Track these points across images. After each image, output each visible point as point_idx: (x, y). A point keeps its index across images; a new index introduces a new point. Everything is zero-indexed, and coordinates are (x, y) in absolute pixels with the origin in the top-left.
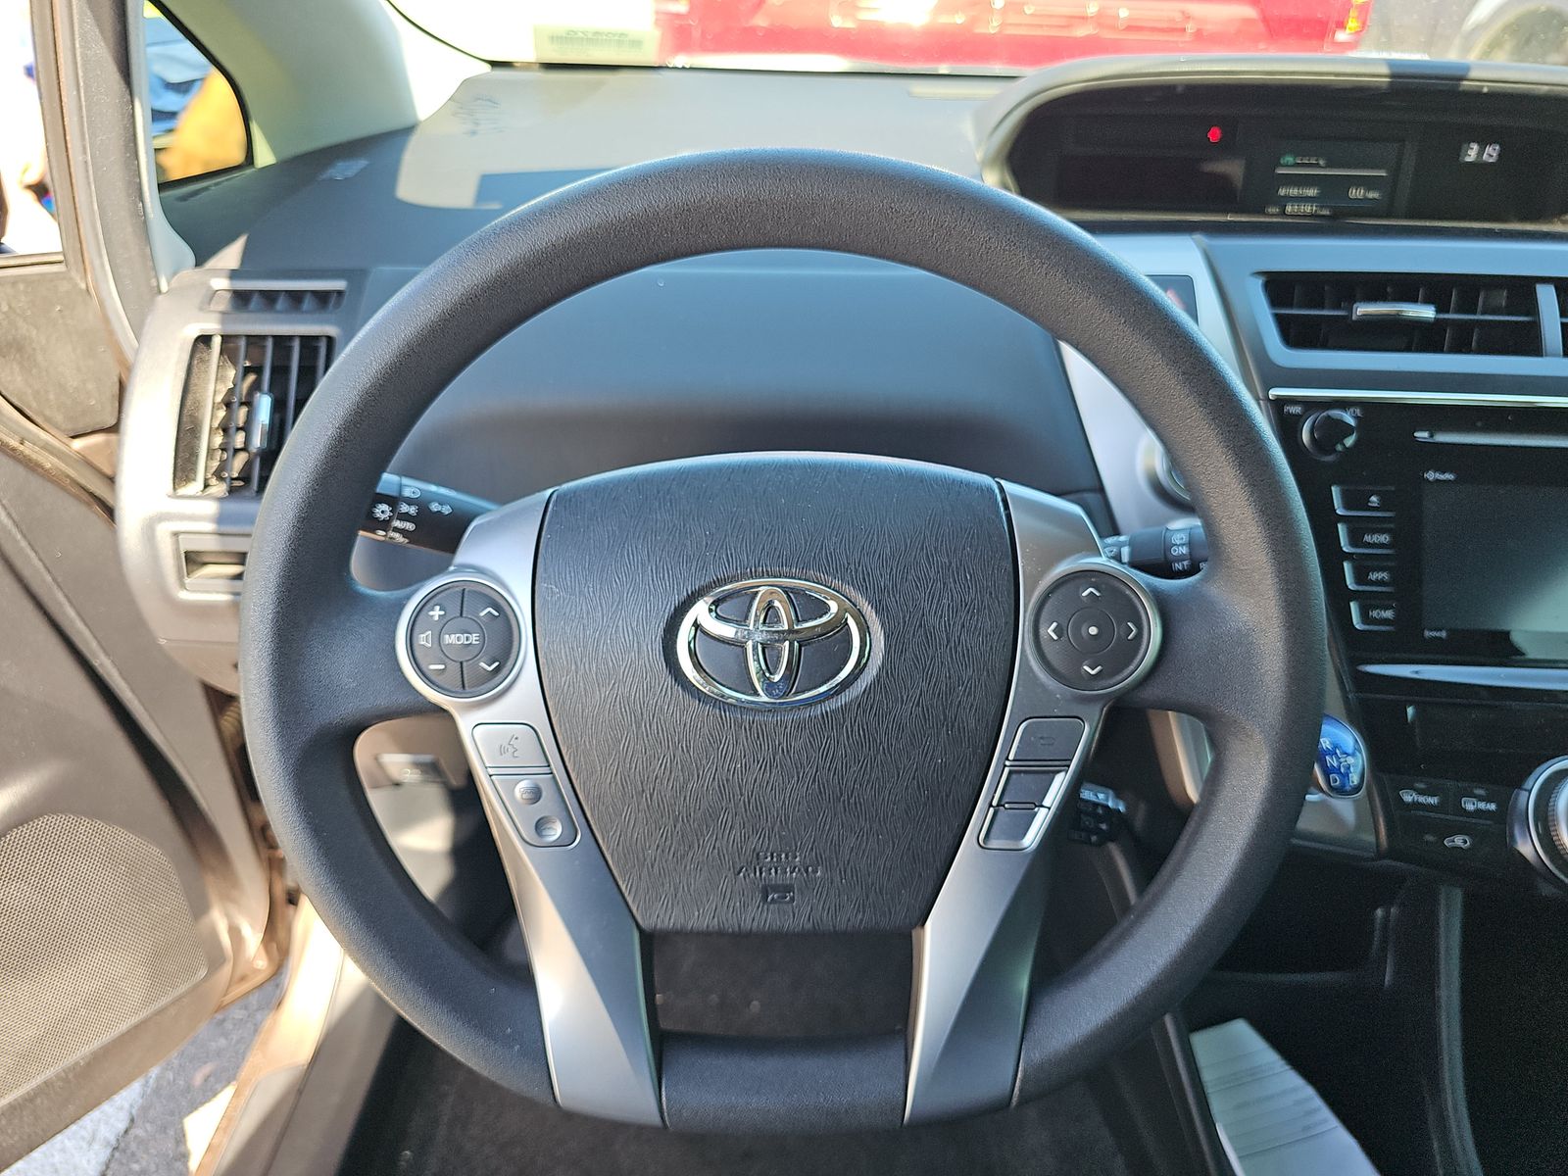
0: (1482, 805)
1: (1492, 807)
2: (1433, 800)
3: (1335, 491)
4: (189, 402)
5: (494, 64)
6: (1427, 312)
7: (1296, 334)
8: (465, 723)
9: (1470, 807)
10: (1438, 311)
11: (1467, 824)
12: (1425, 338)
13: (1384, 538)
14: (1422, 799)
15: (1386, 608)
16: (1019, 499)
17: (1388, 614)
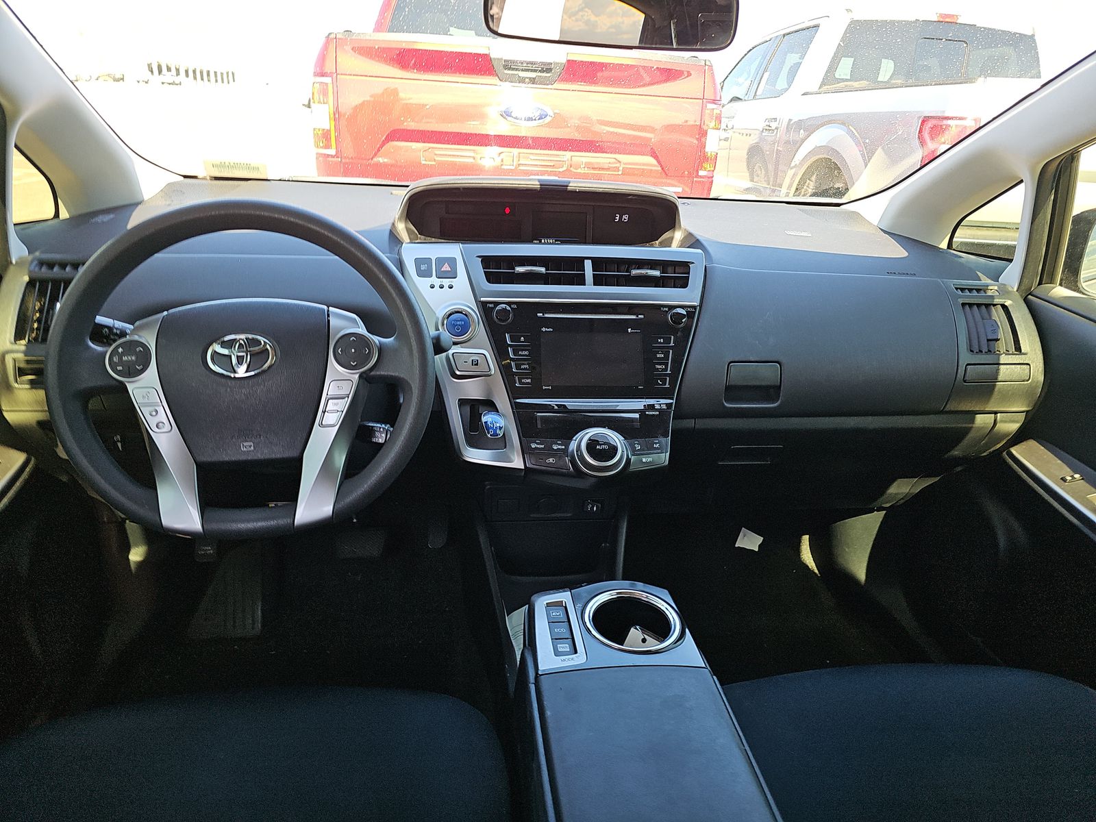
0: (560, 447)
1: (564, 447)
2: (543, 446)
3: (507, 336)
4: (23, 308)
5: (185, 177)
6: (543, 270)
7: (491, 278)
8: (130, 387)
9: (555, 448)
10: (546, 270)
11: (554, 454)
12: (543, 279)
13: (526, 353)
14: (538, 446)
15: (527, 378)
16: (333, 313)
17: (529, 381)
